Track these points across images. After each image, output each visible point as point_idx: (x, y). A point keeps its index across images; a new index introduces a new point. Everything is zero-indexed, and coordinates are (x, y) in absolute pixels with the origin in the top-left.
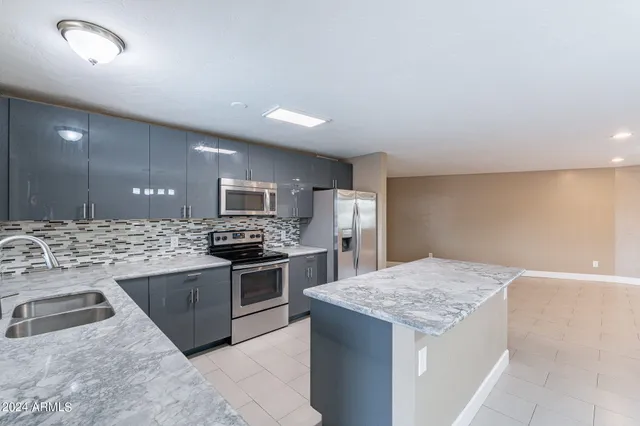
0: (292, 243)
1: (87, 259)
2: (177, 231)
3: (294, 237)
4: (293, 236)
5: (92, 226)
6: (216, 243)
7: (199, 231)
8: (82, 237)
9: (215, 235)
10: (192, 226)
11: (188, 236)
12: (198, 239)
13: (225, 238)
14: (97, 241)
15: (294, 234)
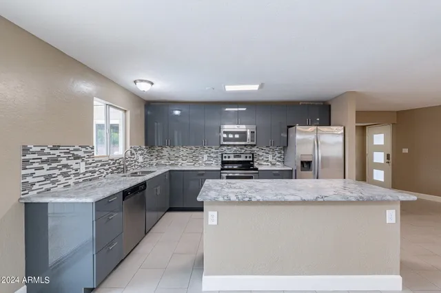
0: (278, 163)
1: (173, 162)
2: (207, 153)
3: (280, 159)
4: (278, 159)
5: (174, 149)
6: (224, 159)
7: (217, 153)
8: (172, 153)
9: (224, 155)
10: (213, 150)
11: (212, 155)
12: (217, 157)
13: (229, 157)
14: (176, 155)
15: (279, 157)
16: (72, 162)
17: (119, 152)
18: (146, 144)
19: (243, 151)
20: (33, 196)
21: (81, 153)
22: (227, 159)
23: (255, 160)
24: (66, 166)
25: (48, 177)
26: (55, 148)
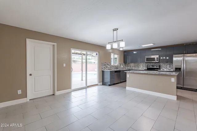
16: (108, 66)
17: (117, 64)
18: (124, 63)
19: (156, 65)
20: (103, 70)
21: (109, 64)
22: (149, 67)
23: (161, 68)
24: (107, 66)
25: (104, 68)
26: (105, 63)
